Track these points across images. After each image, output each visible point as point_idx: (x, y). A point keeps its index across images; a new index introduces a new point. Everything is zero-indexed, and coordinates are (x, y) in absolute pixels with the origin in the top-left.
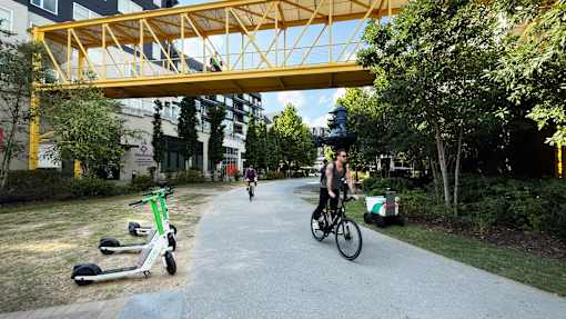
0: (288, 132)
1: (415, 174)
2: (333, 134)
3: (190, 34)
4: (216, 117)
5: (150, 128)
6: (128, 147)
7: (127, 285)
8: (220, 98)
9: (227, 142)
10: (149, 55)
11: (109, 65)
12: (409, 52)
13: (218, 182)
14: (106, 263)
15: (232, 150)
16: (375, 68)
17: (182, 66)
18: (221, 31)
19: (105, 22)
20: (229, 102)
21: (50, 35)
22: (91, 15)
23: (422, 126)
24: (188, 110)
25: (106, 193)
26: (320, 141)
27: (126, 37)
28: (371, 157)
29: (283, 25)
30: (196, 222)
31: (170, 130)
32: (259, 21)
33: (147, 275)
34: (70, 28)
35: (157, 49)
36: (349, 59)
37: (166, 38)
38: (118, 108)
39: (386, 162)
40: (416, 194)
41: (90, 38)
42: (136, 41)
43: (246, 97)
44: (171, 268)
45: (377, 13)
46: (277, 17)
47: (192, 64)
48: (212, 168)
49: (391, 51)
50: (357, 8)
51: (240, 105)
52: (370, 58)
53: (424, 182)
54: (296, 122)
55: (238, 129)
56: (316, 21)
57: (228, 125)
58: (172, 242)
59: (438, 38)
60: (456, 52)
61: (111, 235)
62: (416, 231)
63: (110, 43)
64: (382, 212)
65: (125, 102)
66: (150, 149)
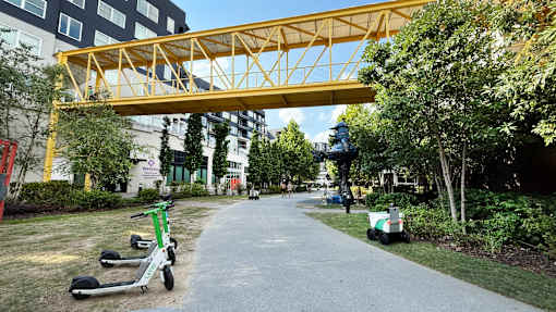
0: (290, 146)
1: (419, 189)
2: (334, 149)
3: (199, 56)
4: (221, 133)
5: (158, 143)
6: (136, 162)
7: (123, 300)
8: (225, 115)
9: (231, 157)
10: (160, 76)
11: (123, 85)
12: (409, 69)
13: (222, 195)
14: (105, 276)
15: (236, 165)
16: (375, 86)
17: (191, 86)
18: (228, 53)
19: (122, 47)
20: (234, 119)
21: (72, 59)
22: (110, 41)
23: (425, 141)
24: (195, 126)
25: (111, 206)
26: (322, 157)
27: (140, 60)
28: (374, 172)
29: (285, 47)
30: (197, 235)
31: (177, 144)
32: (264, 44)
33: (144, 290)
34: (90, 52)
35: (168, 71)
36: (349, 78)
37: (177, 60)
38: (129, 125)
39: (389, 177)
40: (421, 210)
41: (108, 61)
42: (149, 63)
43: (250, 114)
44: (169, 283)
45: (374, 35)
46: (280, 40)
47: (200, 83)
48: (215, 182)
49: (390, 68)
50: (355, 31)
51: (244, 122)
52: (370, 76)
53: (428, 197)
54: (298, 138)
55: (242, 144)
56: (317, 43)
57: (232, 140)
58: (171, 257)
59: (436, 56)
60: (455, 69)
61: (113, 247)
62: (423, 248)
63: (125, 65)
64: (386, 229)
65: (136, 118)
66: (158, 163)
